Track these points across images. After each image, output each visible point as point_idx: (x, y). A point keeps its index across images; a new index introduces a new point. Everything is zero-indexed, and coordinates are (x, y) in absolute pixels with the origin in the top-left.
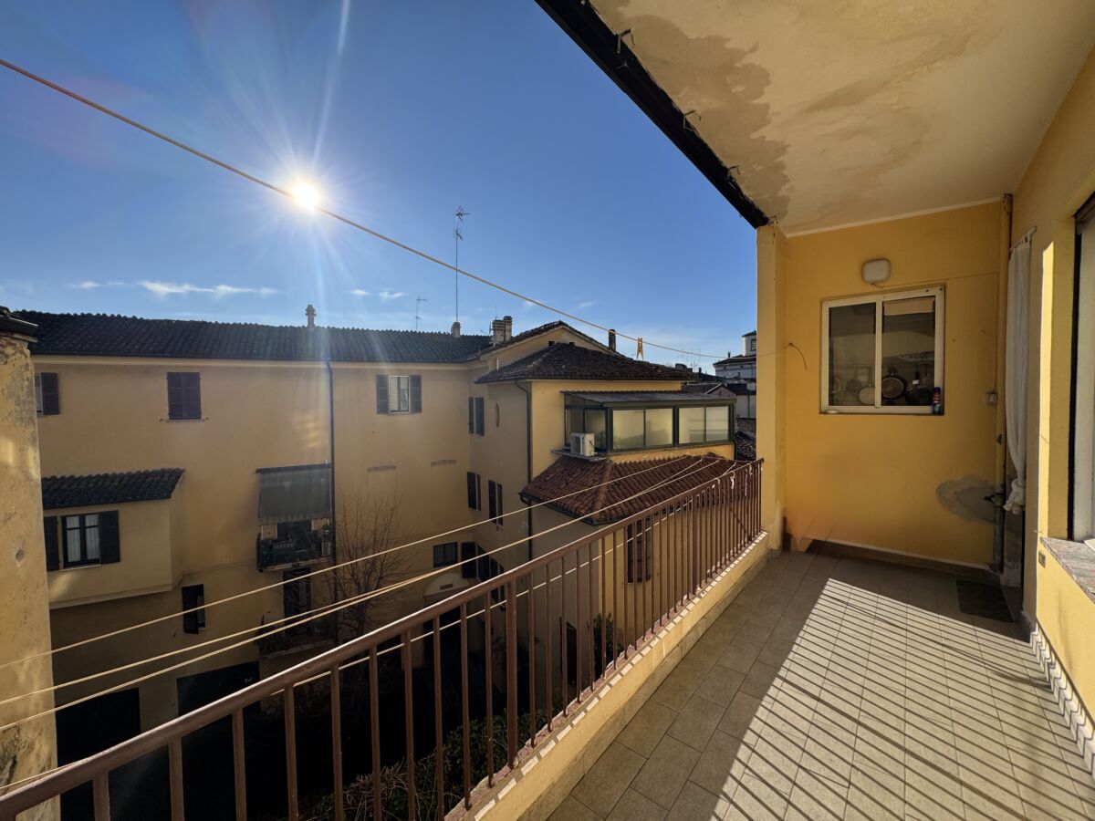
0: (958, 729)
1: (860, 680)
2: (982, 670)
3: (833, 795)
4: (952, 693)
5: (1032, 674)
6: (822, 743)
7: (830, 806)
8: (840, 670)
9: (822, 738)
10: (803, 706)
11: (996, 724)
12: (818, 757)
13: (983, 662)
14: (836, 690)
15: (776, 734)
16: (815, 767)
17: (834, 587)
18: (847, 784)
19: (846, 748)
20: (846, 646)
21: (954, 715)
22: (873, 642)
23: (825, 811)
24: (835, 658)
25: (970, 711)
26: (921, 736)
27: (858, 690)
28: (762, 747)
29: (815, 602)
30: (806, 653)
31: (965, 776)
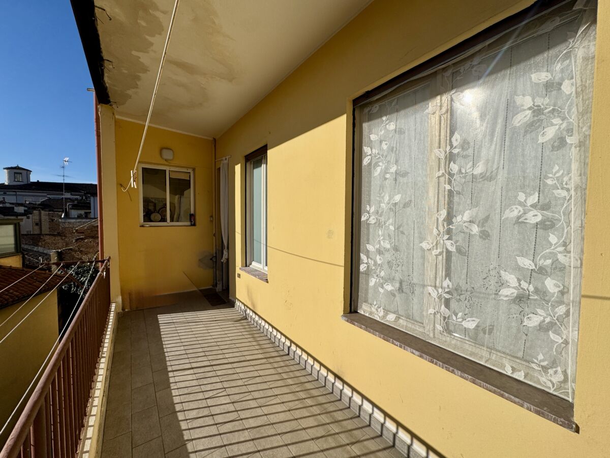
0: (238, 345)
1: (201, 350)
2: (230, 323)
3: (223, 397)
4: (229, 335)
5: (241, 316)
6: (206, 383)
7: (226, 402)
8: (191, 351)
9: (205, 381)
10: (189, 376)
11: (243, 337)
12: (209, 389)
13: (228, 320)
14: (196, 360)
15: (188, 395)
16: (211, 394)
17: (162, 318)
18: (224, 390)
19: (215, 378)
20: (186, 340)
21: (234, 342)
22: (194, 333)
23: (225, 405)
24: (186, 348)
25: (236, 338)
26: (231, 355)
27: (202, 354)
28: (186, 406)
29: (160, 329)
30: (173, 353)
31: (248, 358)
